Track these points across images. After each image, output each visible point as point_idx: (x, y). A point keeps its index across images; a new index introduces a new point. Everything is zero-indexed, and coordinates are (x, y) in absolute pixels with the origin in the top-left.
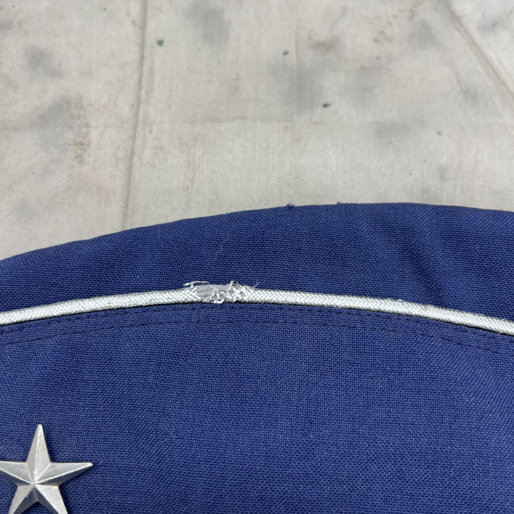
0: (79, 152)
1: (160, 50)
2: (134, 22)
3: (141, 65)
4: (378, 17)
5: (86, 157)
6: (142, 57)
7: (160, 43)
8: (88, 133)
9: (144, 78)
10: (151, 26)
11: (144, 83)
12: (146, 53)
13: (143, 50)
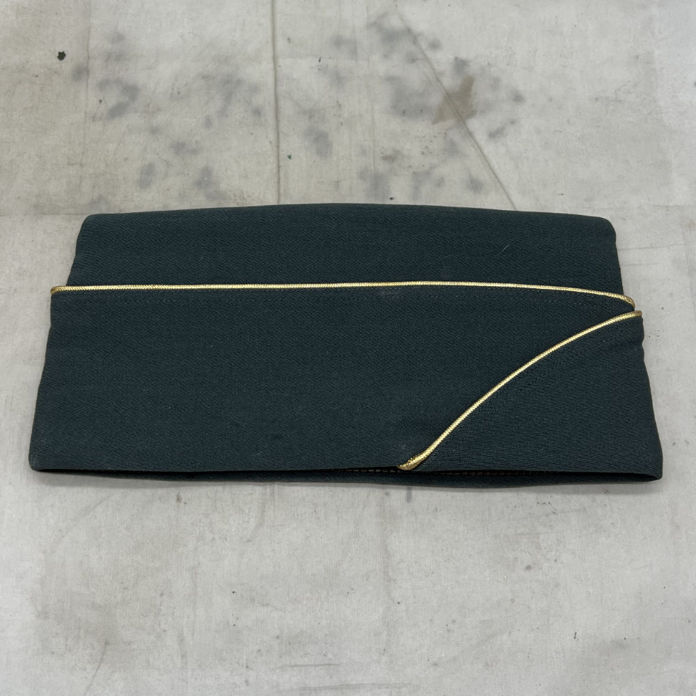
1: (289, 161)
2: (271, 142)
3: (279, 172)
4: (425, 137)
6: (279, 167)
7: (290, 157)
10: (283, 146)
12: (281, 164)
13: (279, 161)
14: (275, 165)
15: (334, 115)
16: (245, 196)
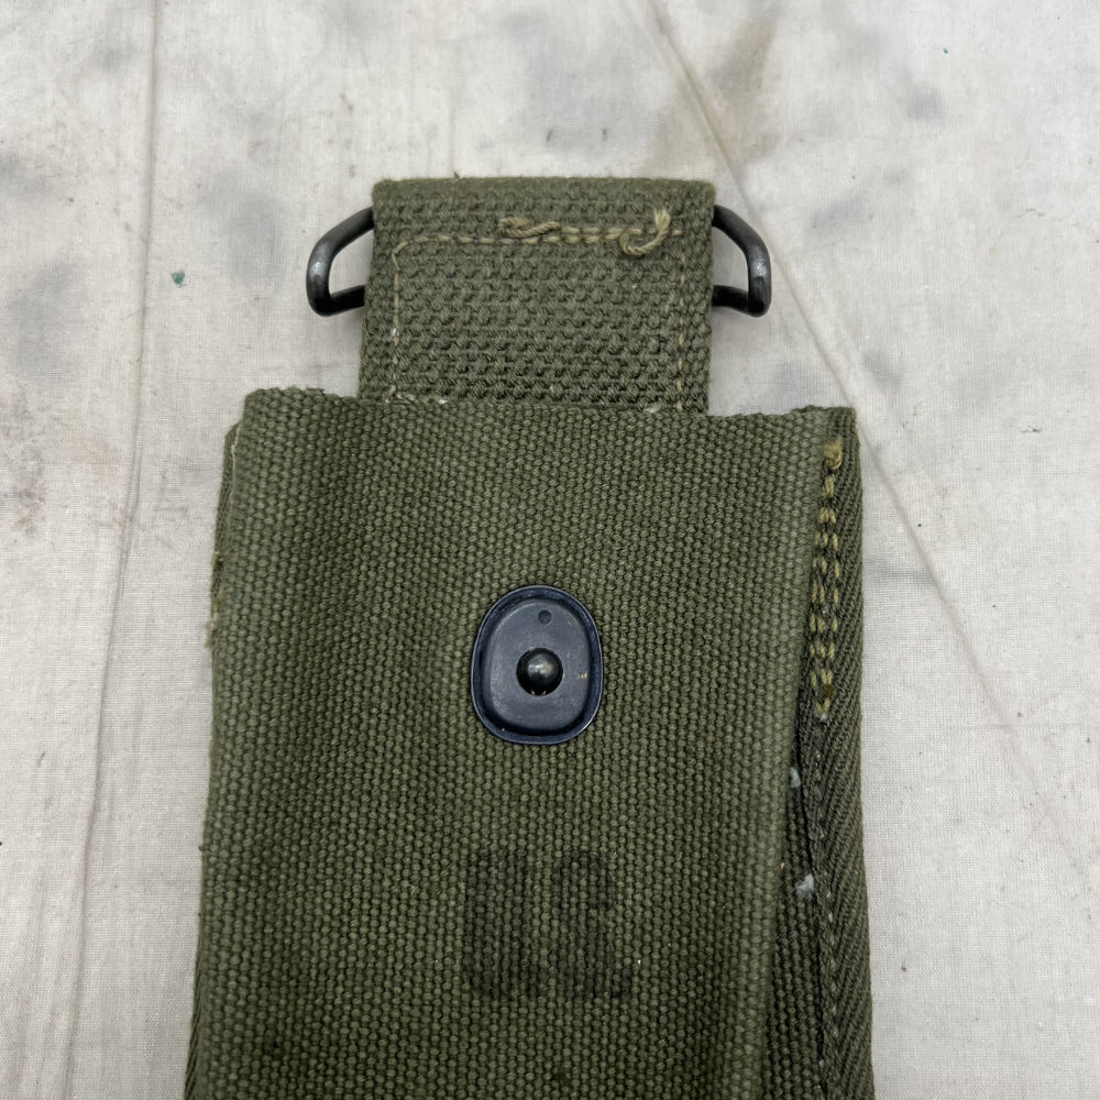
0: (26, 512)
1: (177, 291)
2: (128, 227)
3: (142, 326)
5: (38, 523)
6: (144, 311)
7: (179, 279)
8: (40, 472)
9: (149, 356)
10: (160, 240)
11: (148, 367)
12: (151, 304)
13: (145, 292)
14: (134, 307)
15: (331, 142)
16: (31, 408)
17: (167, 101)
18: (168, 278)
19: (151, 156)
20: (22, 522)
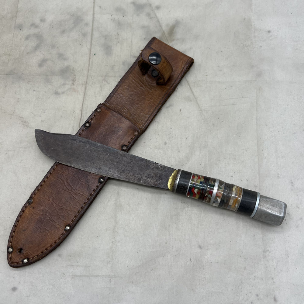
0: (73, 82)
1: (95, 56)
3: (90, 60)
5: (75, 84)
7: (95, 54)
8: (75, 77)
9: (90, 64)
10: (92, 50)
11: (90, 65)
12: (91, 57)
14: (88, 58)
15: (116, 38)
17: (94, 33)
18: (94, 55)
19: (92, 39)
20: (73, 83)
